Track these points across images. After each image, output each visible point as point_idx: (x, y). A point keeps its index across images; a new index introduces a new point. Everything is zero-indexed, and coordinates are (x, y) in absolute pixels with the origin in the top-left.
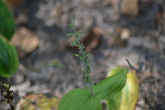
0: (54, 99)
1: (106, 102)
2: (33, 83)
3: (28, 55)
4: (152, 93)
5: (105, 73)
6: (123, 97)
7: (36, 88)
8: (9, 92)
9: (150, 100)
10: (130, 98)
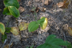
0: (28, 24)
1: (40, 25)
3: (22, 13)
4: (50, 23)
5: (40, 18)
6: (44, 24)
7: (23, 21)
9: (50, 25)
10: (45, 24)
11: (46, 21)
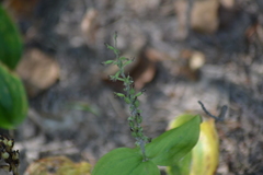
0: (84, 165)
1: (167, 169)
2: (49, 138)
3: (43, 93)
4: (239, 155)
6: (195, 161)
7: (54, 146)
8: (12, 153)
9: (237, 165)
10: (205, 163)
11: (205, 145)
